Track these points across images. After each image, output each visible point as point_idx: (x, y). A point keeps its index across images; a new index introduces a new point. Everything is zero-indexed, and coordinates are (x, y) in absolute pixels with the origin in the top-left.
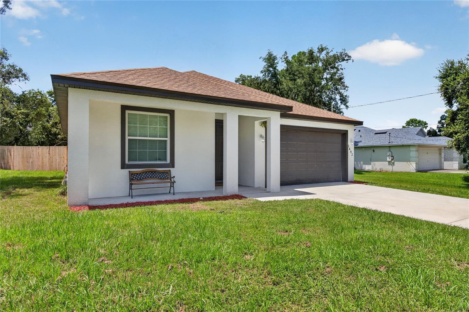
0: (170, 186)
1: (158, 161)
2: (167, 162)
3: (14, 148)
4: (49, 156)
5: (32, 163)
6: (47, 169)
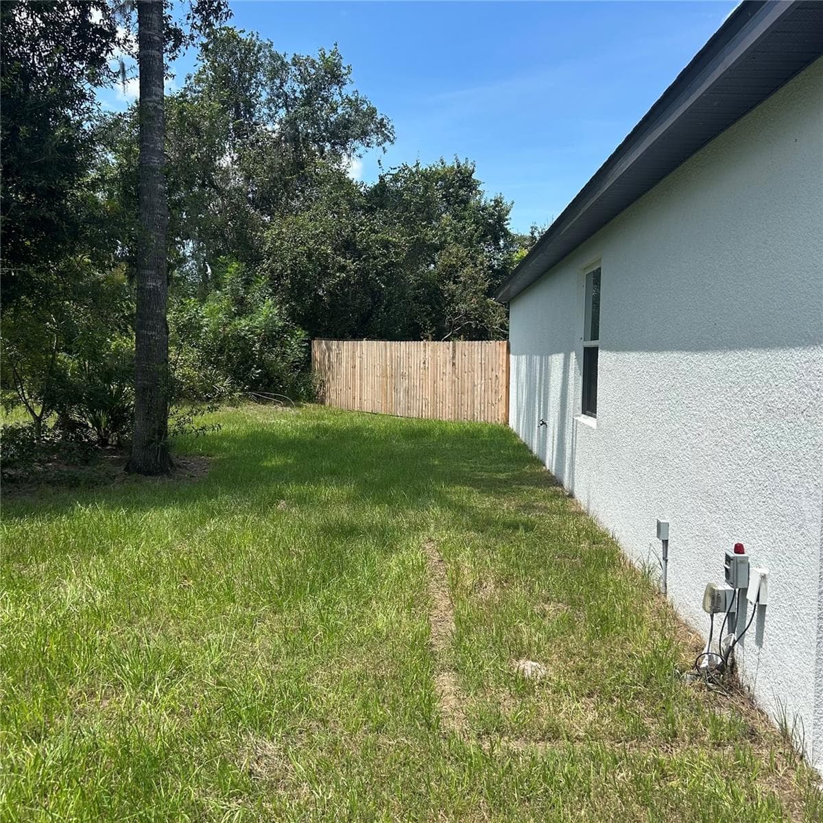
3: (361, 345)
4: (454, 372)
5: (407, 391)
6: (447, 414)
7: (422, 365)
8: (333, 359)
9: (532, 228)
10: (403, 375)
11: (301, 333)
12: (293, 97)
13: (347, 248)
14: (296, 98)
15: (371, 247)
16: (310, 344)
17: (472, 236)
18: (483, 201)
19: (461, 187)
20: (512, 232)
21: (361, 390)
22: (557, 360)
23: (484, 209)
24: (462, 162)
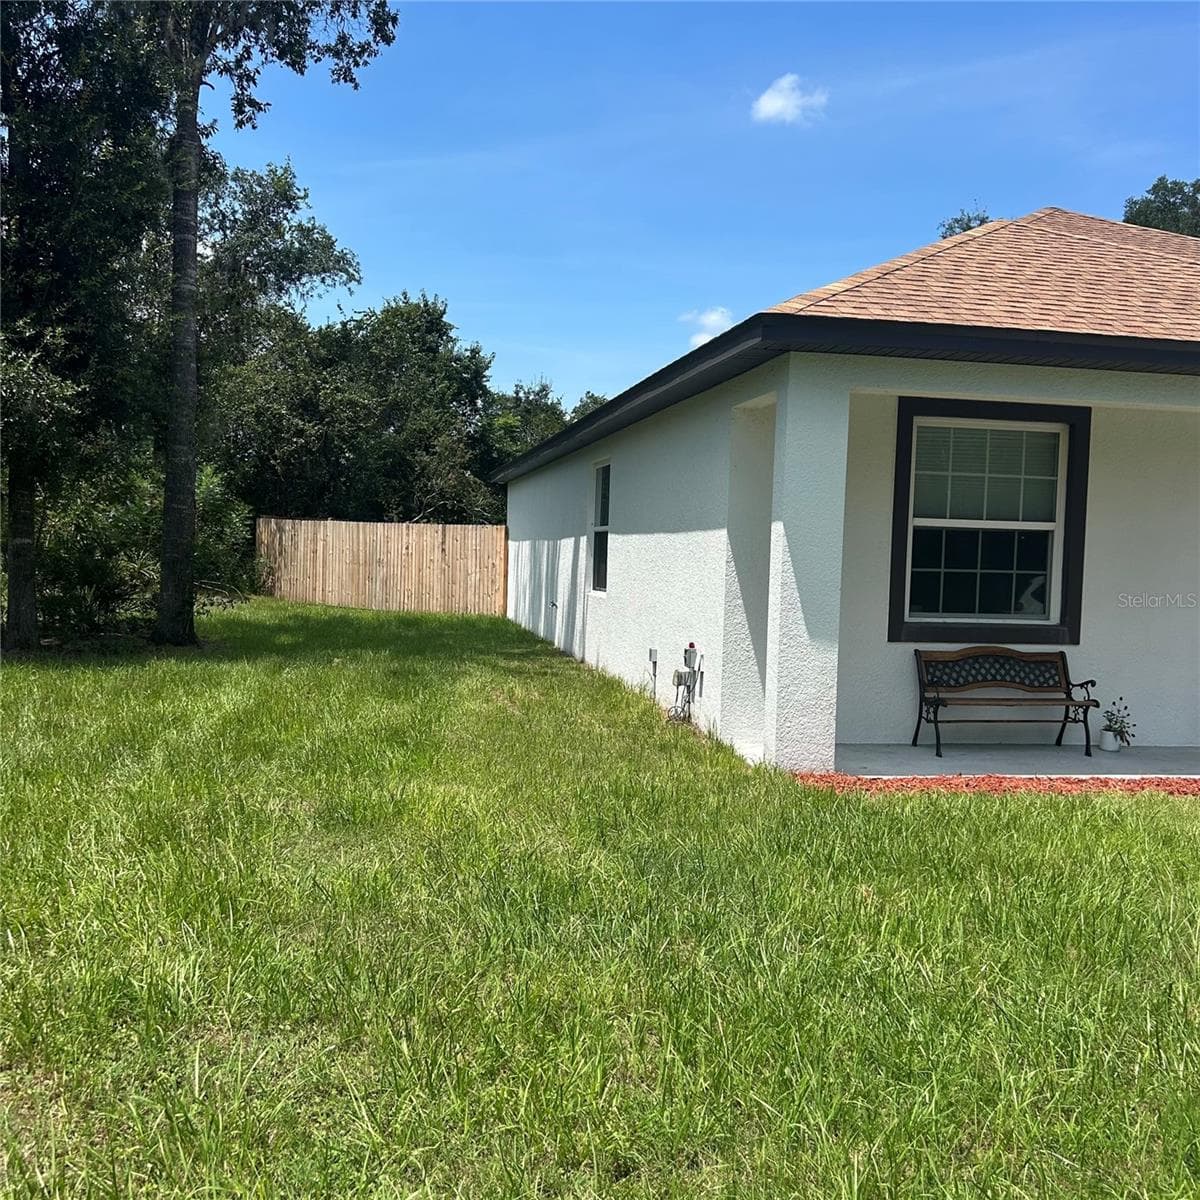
0: (1062, 719)
1: (977, 615)
2: (1048, 619)
3: (325, 526)
4: (443, 559)
5: (385, 582)
6: (435, 606)
7: (404, 551)
8: (287, 542)
9: (516, 386)
10: (379, 561)
11: (245, 510)
12: (232, 218)
13: (305, 409)
14: (236, 221)
15: (334, 408)
16: (255, 522)
17: (444, 394)
18: (456, 349)
19: (429, 331)
20: (492, 390)
21: (324, 580)
22: (567, 545)
23: (458, 359)
24: (431, 300)
